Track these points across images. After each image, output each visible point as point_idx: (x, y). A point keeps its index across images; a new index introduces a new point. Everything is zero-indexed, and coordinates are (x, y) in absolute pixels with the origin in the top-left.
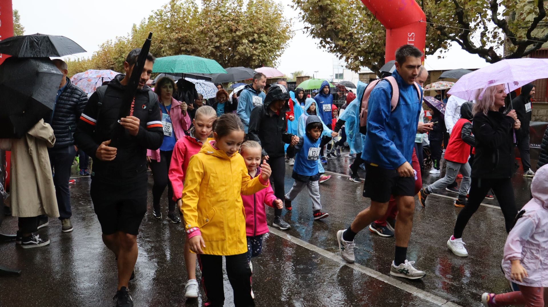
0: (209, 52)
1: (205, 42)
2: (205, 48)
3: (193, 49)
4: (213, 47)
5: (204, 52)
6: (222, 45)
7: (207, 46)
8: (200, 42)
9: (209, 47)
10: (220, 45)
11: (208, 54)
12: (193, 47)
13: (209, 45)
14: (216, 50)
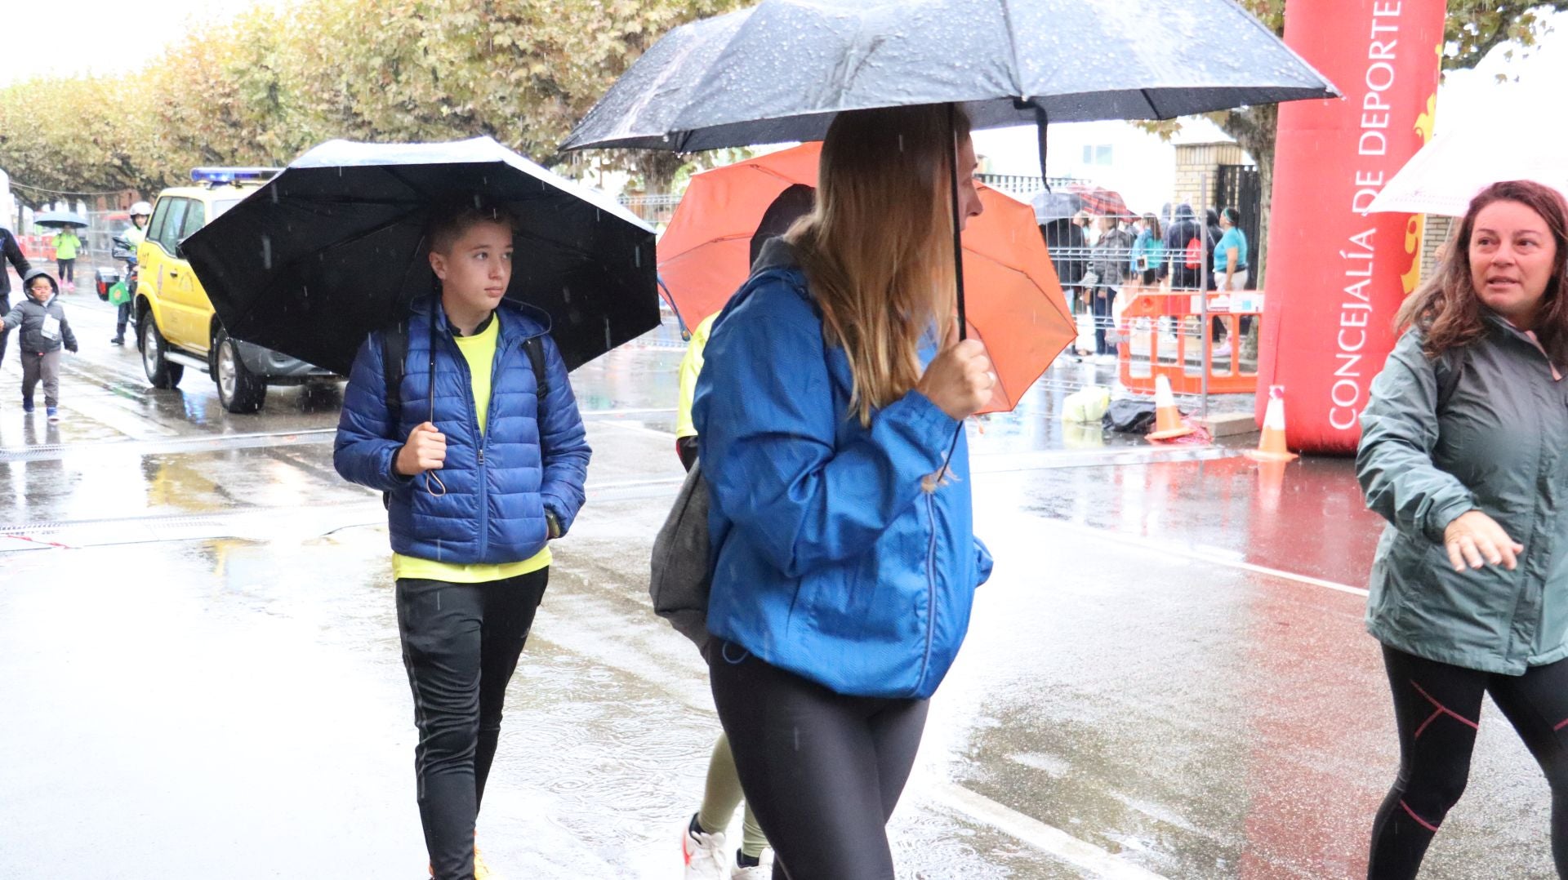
0: (601, 55)
1: (585, 15)
2: (586, 42)
3: (540, 44)
4: (619, 39)
5: (584, 56)
6: (653, 28)
7: (594, 31)
8: (566, 18)
9: (601, 37)
10: (645, 30)
11: (597, 64)
12: (542, 35)
13: (602, 29)
14: (629, 50)
